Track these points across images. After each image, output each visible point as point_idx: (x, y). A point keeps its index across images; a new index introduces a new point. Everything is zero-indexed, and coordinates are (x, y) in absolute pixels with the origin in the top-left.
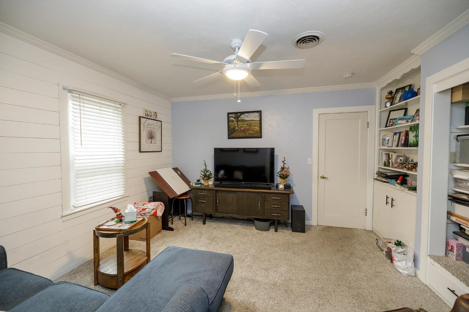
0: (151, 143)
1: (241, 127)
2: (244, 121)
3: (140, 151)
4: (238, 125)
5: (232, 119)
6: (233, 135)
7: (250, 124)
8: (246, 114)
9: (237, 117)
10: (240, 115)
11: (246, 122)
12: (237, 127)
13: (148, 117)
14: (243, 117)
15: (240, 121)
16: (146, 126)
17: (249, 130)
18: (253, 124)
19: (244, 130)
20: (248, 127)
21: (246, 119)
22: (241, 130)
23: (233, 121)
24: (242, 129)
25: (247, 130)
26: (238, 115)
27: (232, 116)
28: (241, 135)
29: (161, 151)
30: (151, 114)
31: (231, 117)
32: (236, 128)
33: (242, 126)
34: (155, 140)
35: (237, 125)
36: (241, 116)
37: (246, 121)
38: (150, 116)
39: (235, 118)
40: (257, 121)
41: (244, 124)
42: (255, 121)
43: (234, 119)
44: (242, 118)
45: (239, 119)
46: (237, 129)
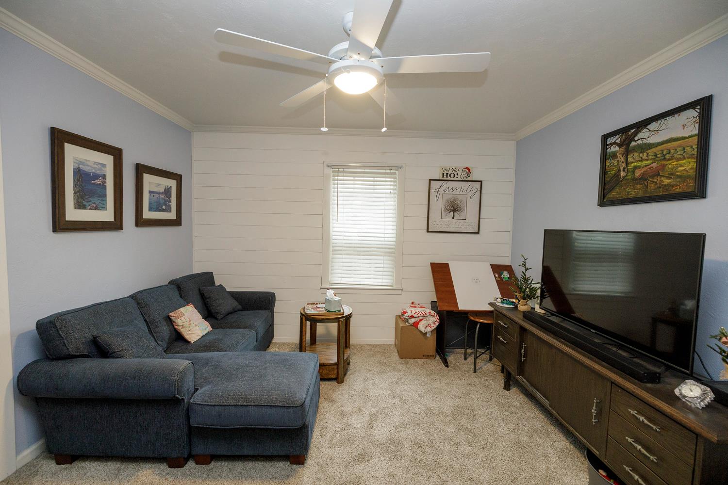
0: (453, 218)
1: (635, 168)
2: (645, 148)
3: (428, 231)
4: (627, 164)
5: (614, 149)
6: (613, 195)
7: (665, 152)
8: (653, 126)
9: (627, 142)
10: (636, 133)
11: (651, 152)
12: (624, 170)
13: (449, 178)
14: (645, 136)
15: (634, 150)
16: (441, 193)
17: (658, 175)
18: (672, 151)
19: (643, 179)
20: (655, 165)
21: (654, 140)
22: (634, 179)
23: (614, 155)
24: (638, 173)
25: (653, 177)
26: (628, 133)
27: (613, 142)
28: (633, 193)
29: (478, 233)
30: (455, 173)
31: (611, 144)
32: (623, 174)
33: (640, 164)
34: (463, 214)
35: (624, 165)
36: (640, 136)
37: (650, 146)
38: (452, 176)
39: (620, 145)
40: (690, 137)
41: (645, 157)
42: (683, 138)
43: (617, 148)
44: (640, 142)
45: (633, 144)
46: (624, 177)
